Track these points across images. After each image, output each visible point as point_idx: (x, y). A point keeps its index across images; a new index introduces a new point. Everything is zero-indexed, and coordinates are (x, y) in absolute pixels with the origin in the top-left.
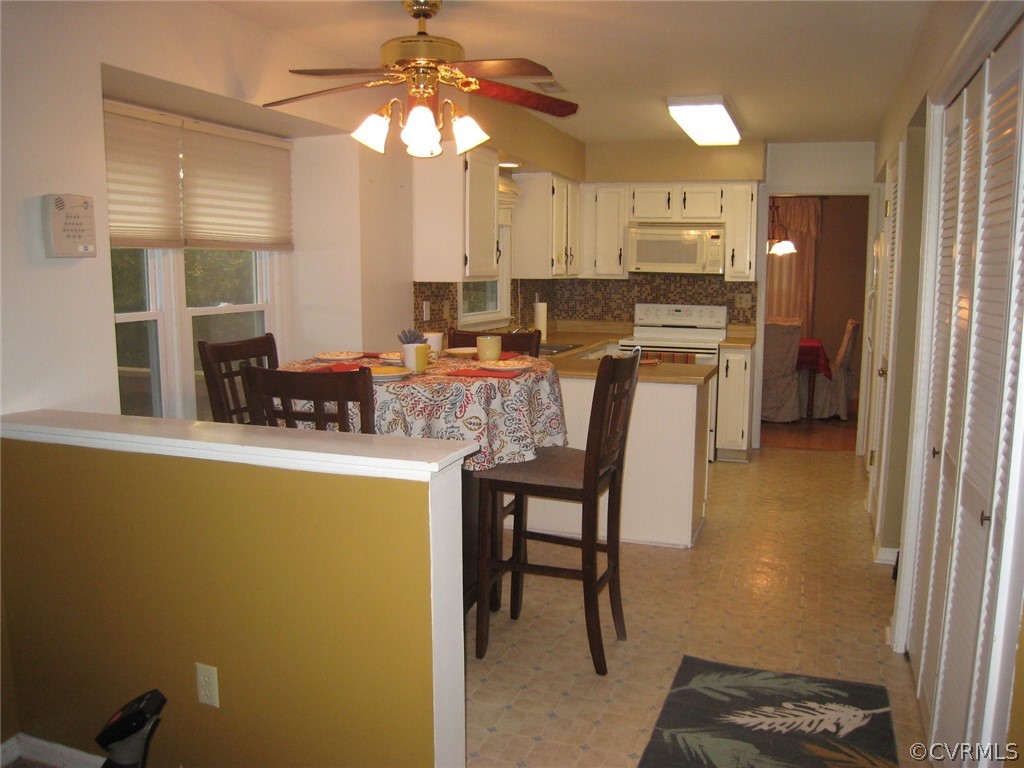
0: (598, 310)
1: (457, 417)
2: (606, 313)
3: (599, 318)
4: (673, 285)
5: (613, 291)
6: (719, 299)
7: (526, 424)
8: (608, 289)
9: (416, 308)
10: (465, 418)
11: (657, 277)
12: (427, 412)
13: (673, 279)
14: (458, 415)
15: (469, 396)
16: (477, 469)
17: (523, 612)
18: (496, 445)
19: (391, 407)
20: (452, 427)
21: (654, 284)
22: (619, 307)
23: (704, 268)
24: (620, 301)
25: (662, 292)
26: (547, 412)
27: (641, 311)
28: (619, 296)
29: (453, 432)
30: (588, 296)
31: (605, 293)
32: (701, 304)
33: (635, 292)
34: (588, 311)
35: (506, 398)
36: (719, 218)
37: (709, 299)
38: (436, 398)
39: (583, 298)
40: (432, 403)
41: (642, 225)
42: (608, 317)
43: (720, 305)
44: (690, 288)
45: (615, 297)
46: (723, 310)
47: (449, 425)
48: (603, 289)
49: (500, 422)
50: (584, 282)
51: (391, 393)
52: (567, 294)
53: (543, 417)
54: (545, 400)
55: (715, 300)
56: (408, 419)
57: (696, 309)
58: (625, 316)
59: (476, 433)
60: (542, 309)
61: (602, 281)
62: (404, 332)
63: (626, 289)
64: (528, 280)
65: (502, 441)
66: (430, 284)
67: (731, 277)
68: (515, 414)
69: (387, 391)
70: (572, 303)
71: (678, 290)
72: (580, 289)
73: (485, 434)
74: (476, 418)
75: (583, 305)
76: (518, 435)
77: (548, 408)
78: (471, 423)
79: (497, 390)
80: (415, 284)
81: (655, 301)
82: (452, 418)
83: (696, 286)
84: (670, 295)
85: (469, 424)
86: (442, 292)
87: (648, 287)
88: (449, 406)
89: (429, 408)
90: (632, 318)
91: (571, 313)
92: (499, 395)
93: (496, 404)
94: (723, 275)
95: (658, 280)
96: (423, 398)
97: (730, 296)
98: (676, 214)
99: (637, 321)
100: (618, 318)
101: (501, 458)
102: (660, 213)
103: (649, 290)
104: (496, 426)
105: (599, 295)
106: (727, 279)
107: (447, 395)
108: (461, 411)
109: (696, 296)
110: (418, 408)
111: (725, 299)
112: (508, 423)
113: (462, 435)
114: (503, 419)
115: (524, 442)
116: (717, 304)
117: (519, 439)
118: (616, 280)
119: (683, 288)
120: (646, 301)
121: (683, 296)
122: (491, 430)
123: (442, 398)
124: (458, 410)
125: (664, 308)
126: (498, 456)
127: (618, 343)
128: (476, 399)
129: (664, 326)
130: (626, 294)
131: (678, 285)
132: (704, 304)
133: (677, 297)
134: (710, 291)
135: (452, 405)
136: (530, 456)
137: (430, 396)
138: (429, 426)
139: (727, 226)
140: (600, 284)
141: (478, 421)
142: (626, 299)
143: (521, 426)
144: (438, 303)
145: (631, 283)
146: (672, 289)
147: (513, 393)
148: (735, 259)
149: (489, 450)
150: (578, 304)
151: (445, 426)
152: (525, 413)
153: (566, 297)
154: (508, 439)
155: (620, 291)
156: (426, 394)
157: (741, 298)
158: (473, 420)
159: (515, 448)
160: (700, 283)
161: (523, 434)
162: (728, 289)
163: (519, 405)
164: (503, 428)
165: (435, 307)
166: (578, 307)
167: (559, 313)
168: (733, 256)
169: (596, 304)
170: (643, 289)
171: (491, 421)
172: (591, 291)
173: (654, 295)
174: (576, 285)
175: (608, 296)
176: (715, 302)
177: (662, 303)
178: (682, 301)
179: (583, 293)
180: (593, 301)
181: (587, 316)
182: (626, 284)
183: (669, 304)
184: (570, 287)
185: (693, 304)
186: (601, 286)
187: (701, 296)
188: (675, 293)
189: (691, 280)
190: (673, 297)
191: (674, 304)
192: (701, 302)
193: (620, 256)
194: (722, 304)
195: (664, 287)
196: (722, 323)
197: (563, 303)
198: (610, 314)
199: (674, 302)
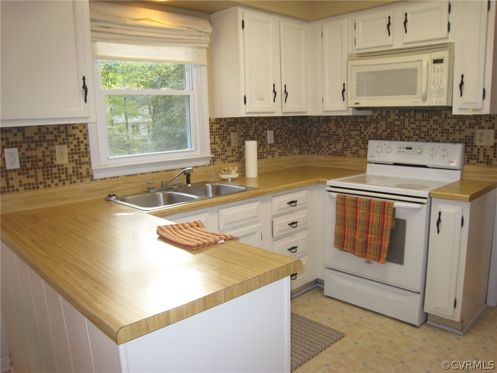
0: (339, 146)
2: (345, 149)
3: (340, 154)
4: (407, 121)
6: (457, 136)
8: (347, 126)
11: (392, 111)
13: (407, 115)
21: (390, 120)
22: (357, 144)
24: (358, 138)
25: (396, 128)
27: (378, 150)
28: (357, 133)
30: (331, 132)
31: (345, 130)
32: (436, 141)
33: (371, 129)
34: (332, 147)
36: (447, 38)
37: (445, 135)
39: (327, 134)
41: (362, 56)
42: (348, 153)
43: (456, 143)
44: (424, 123)
45: (354, 133)
46: (458, 148)
48: (343, 126)
52: (315, 131)
55: (451, 137)
57: (427, 146)
58: (361, 153)
63: (362, 125)
67: (460, 109)
70: (318, 139)
71: (413, 126)
72: (324, 126)
75: (327, 141)
81: (389, 138)
83: (431, 121)
84: (404, 131)
87: (383, 123)
90: (366, 156)
91: (318, 148)
94: (450, 108)
95: (393, 116)
97: (468, 132)
98: (398, 40)
99: (369, 159)
100: (356, 154)
102: (381, 40)
103: (384, 127)
105: (340, 132)
106: (455, 112)
109: (431, 132)
111: (463, 136)
116: (454, 142)
119: (417, 123)
120: (380, 138)
121: (417, 132)
125: (395, 145)
127: (325, 183)
129: (395, 165)
130: (363, 130)
131: (412, 120)
132: (439, 142)
133: (411, 134)
134: (446, 126)
139: (457, 49)
142: (363, 136)
145: (368, 120)
146: (407, 125)
148: (465, 86)
150: (323, 141)
153: (314, 133)
155: (358, 128)
157: (482, 134)
160: (435, 118)
166: (323, 143)
167: (308, 148)
168: (462, 84)
169: (338, 140)
170: (379, 125)
172: (334, 128)
173: (389, 131)
174: (321, 121)
175: (348, 133)
176: (451, 139)
177: (396, 140)
178: (417, 137)
179: (327, 130)
180: (335, 137)
181: (330, 152)
182: (363, 120)
183: (403, 140)
184: (316, 125)
185: (428, 141)
186: (341, 123)
187: (436, 132)
188: (409, 129)
189: (426, 115)
190: (407, 134)
191: (409, 140)
192: (436, 138)
193: (344, 91)
194: (459, 142)
195: (397, 123)
196: (455, 164)
197: (312, 138)
198: (350, 150)
199: (409, 139)
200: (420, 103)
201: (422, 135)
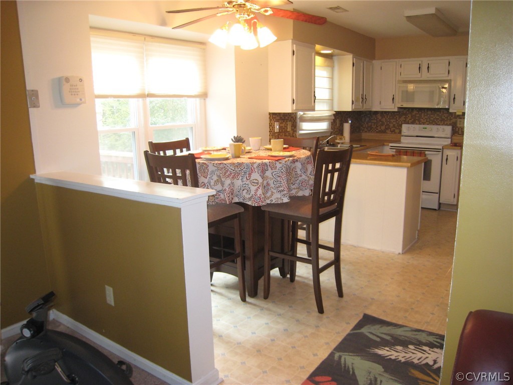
0: (383, 128)
2: (386, 129)
3: (384, 132)
4: (423, 114)
5: (391, 118)
6: (449, 123)
7: (284, 184)
8: (389, 117)
9: (270, 126)
10: (250, 180)
11: (414, 110)
12: (231, 176)
13: (423, 111)
14: (248, 178)
15: (253, 169)
16: (256, 205)
18: (269, 194)
19: (215, 174)
20: (245, 184)
21: (413, 114)
22: (394, 126)
23: (438, 105)
24: (395, 123)
25: (417, 118)
26: (300, 178)
27: (405, 128)
28: (395, 120)
29: (246, 186)
30: (378, 120)
33: (403, 118)
34: (378, 128)
35: (274, 171)
36: (448, 77)
37: (443, 122)
38: (236, 169)
39: (375, 121)
40: (234, 172)
41: (405, 82)
43: (448, 125)
44: (432, 116)
45: (392, 121)
46: (450, 128)
47: (244, 183)
48: (386, 116)
49: (271, 182)
50: (376, 113)
51: (215, 166)
52: (367, 119)
53: (298, 181)
54: (299, 172)
55: (446, 123)
56: (223, 179)
57: (435, 127)
58: (397, 131)
59: (256, 187)
60: (347, 127)
61: (386, 112)
63: (397, 116)
64: (343, 112)
65: (272, 192)
66: (279, 114)
67: (453, 110)
68: (279, 179)
69: (213, 165)
70: (370, 124)
71: (426, 117)
72: (374, 116)
73: (261, 188)
74: (256, 180)
75: (375, 125)
76: (280, 189)
77: (301, 176)
78: (253, 182)
79: (269, 166)
80: (270, 114)
81: (413, 123)
82: (245, 179)
83: (436, 115)
84: (421, 120)
85: (252, 183)
86: (286, 118)
87: (410, 115)
88: (243, 174)
89: (233, 174)
90: (400, 132)
91: (369, 129)
92: (269, 169)
93: (268, 173)
94: (448, 109)
95: (415, 112)
96: (230, 169)
97: (454, 120)
98: (423, 75)
99: (403, 134)
100: (393, 132)
101: (272, 200)
102: (415, 75)
103: (410, 118)
104: (268, 184)
105: (384, 120)
106: (451, 111)
107: (242, 168)
108: (249, 176)
109: (435, 120)
110: (227, 174)
111: (452, 121)
112: (275, 183)
113: (249, 188)
114: (272, 181)
115: (283, 193)
116: (447, 125)
117: (280, 191)
118: (393, 112)
119: (428, 116)
120: (408, 123)
121: (428, 120)
122: (266, 188)
123: (239, 169)
124: (248, 176)
125: (417, 126)
126: (270, 199)
127: (388, 145)
128: (256, 170)
129: (417, 136)
130: (398, 119)
131: (426, 114)
132: (439, 125)
133: (425, 121)
134: (443, 117)
136: (286, 200)
137: (233, 169)
138: (233, 183)
140: (384, 113)
141: (257, 182)
142: (398, 122)
143: (281, 185)
144: (284, 123)
146: (423, 117)
147: (278, 168)
148: (456, 99)
149: (263, 196)
150: (373, 124)
151: (242, 183)
152: (284, 178)
153: (367, 120)
154: (275, 191)
155: (395, 118)
156: (231, 167)
157: (460, 122)
158: (254, 181)
159: (278, 195)
160: (439, 113)
161: (282, 189)
162: (453, 116)
163: (280, 174)
164: (272, 185)
165: (283, 125)
166: (373, 126)
167: (363, 129)
168: (454, 98)
169: (383, 124)
170: (407, 116)
171: (265, 182)
172: (380, 118)
173: (413, 119)
174: (372, 114)
175: (388, 120)
176: (445, 123)
177: (417, 124)
178: (428, 123)
179: (376, 119)
180: (381, 123)
181: (377, 131)
182: (398, 114)
183: (421, 124)
184: (369, 116)
185: (434, 125)
186: (385, 115)
187: (438, 120)
188: (424, 118)
189: (433, 112)
190: (423, 121)
191: (423, 124)
192: (438, 123)
193: (393, 98)
194: (450, 125)
195: (418, 115)
196: (449, 135)
197: (365, 124)
198: (389, 130)
199: (424, 124)
201: (431, 122)
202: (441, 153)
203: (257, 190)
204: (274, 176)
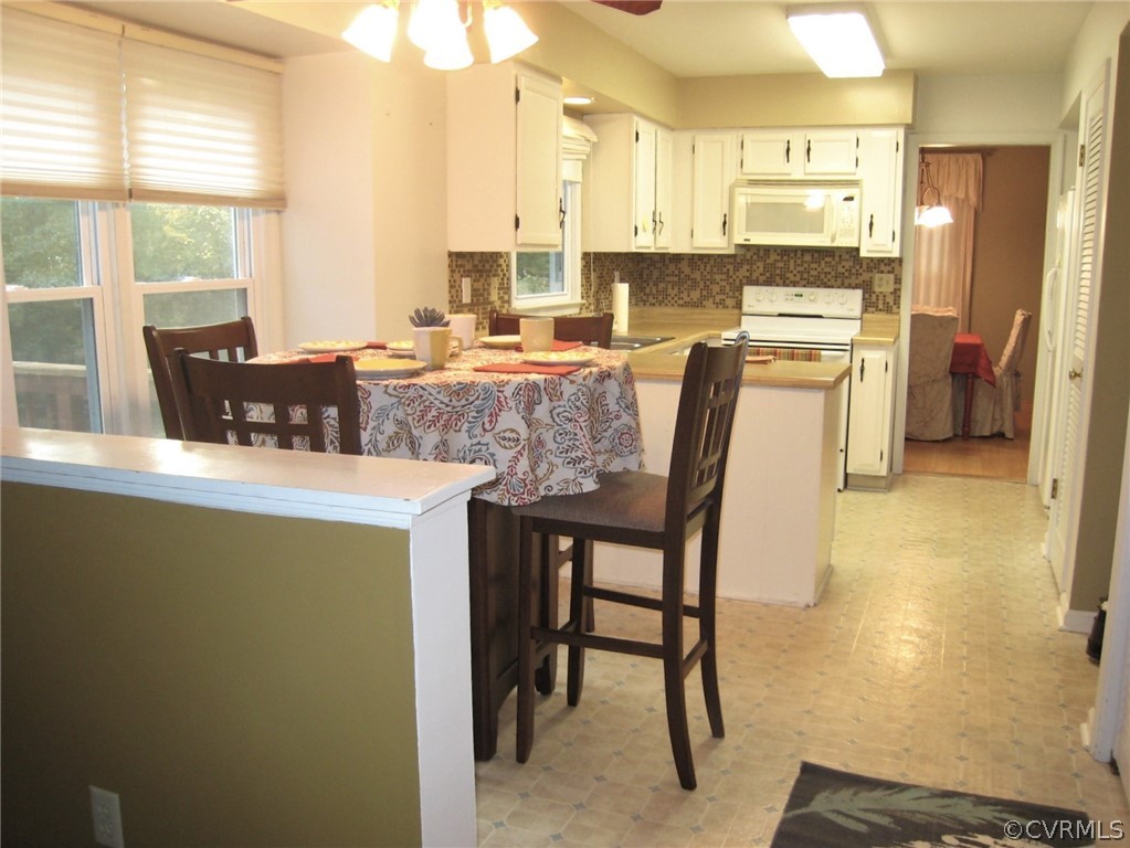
0: (695, 295)
1: (485, 430)
2: (703, 298)
3: (697, 305)
4: (792, 262)
5: (715, 270)
6: (853, 281)
7: (584, 441)
8: (708, 268)
9: (451, 287)
10: (496, 431)
11: (772, 252)
12: (442, 422)
13: (792, 255)
14: (487, 426)
15: (502, 399)
16: (513, 503)
17: (584, 695)
18: (542, 470)
19: (391, 416)
20: (479, 443)
21: (768, 261)
22: (722, 291)
23: (833, 240)
24: (724, 283)
25: (778, 272)
26: (615, 424)
27: (753, 297)
28: (724, 277)
29: (480, 450)
30: (682, 276)
31: (705, 273)
32: (829, 287)
33: (743, 272)
34: (684, 295)
35: (556, 404)
36: (854, 174)
37: (839, 280)
38: (454, 403)
39: (676, 279)
40: (449, 409)
41: (754, 183)
42: (709, 303)
43: (853, 288)
44: (814, 266)
45: (718, 277)
46: (859, 293)
47: (475, 441)
48: (702, 267)
49: (548, 436)
50: (677, 258)
51: (390, 395)
52: (656, 274)
53: (610, 431)
54: (613, 407)
55: (847, 282)
56: (415, 432)
57: (822, 292)
58: (730, 302)
59: (512, 453)
60: (622, 291)
61: (701, 257)
62: (417, 312)
63: (731, 267)
64: (605, 254)
65: (551, 464)
66: (472, 255)
67: (868, 251)
68: (569, 426)
69: (386, 392)
70: (661, 286)
71: (799, 269)
72: (672, 267)
73: (525, 454)
74: (513, 431)
75: (676, 288)
76: (573, 455)
77: (618, 417)
78: (504, 439)
79: (543, 393)
80: (450, 254)
81: (769, 282)
82: (478, 431)
83: (823, 263)
84: (788, 275)
85: (502, 440)
86: (487, 266)
87: (761, 265)
88: (474, 414)
89: (445, 417)
90: (739, 305)
91: (660, 298)
92: (545, 399)
93: (541, 412)
94: (858, 249)
95: (773, 257)
96: (437, 402)
97: (866, 276)
98: (796, 170)
99: (745, 309)
100: (721, 304)
101: (549, 488)
102: (774, 166)
103: (761, 269)
104: (541, 443)
105: (697, 275)
106: (863, 253)
107: (471, 399)
108: (491, 421)
109: (822, 276)
110: (429, 417)
111: (861, 279)
112: (558, 439)
113: (492, 455)
114: (552, 432)
115: (582, 465)
116: (850, 287)
117: (574, 462)
118: (719, 256)
119: (806, 265)
120: (756, 283)
121: (805, 276)
122: (536, 448)
123: (463, 402)
124: (486, 419)
125: (781, 291)
126: (545, 484)
128: (512, 404)
129: (780, 315)
130: (731, 273)
131: (799, 262)
132: (832, 287)
133: (798, 278)
134: (841, 270)
135: (477, 412)
136: (589, 485)
137: (446, 400)
138: (444, 443)
139: (865, 184)
140: (698, 260)
141: (514, 435)
142: (731, 280)
143: (577, 443)
144: (482, 280)
145: (738, 260)
146: (792, 267)
147: (566, 397)
148: (874, 227)
149: (531, 477)
150: (670, 286)
151: (468, 443)
152: (583, 425)
153: (654, 278)
154: (559, 461)
155: (725, 270)
156: (440, 397)
157: (881, 279)
158: (507, 435)
159: (569, 473)
160: (830, 259)
161: (579, 454)
162: (864, 267)
163: (574, 414)
164: (551, 445)
165: (479, 285)
166: (670, 291)
167: (645, 298)
168: (871, 224)
169: (695, 284)
170: (755, 267)
171: (534, 436)
172: (687, 270)
173: (768, 274)
174: (667, 262)
175: (709, 277)
176: (846, 284)
177: (777, 285)
178: (804, 282)
179: (677, 272)
180: (689, 282)
181: (681, 302)
182: (731, 260)
183: (788, 286)
184: (659, 265)
185: (818, 286)
186: (699, 263)
187: (829, 276)
188: (795, 272)
189: (816, 255)
190: (792, 278)
191: (794, 286)
192: (829, 283)
193: (725, 223)
194: (856, 287)
195: (781, 265)
196: (857, 312)
197: (651, 285)
198: (711, 300)
199: (795, 284)
200: (827, 243)
201: (812, 279)
202: (848, 354)
203: (516, 459)
204: (557, 419)
